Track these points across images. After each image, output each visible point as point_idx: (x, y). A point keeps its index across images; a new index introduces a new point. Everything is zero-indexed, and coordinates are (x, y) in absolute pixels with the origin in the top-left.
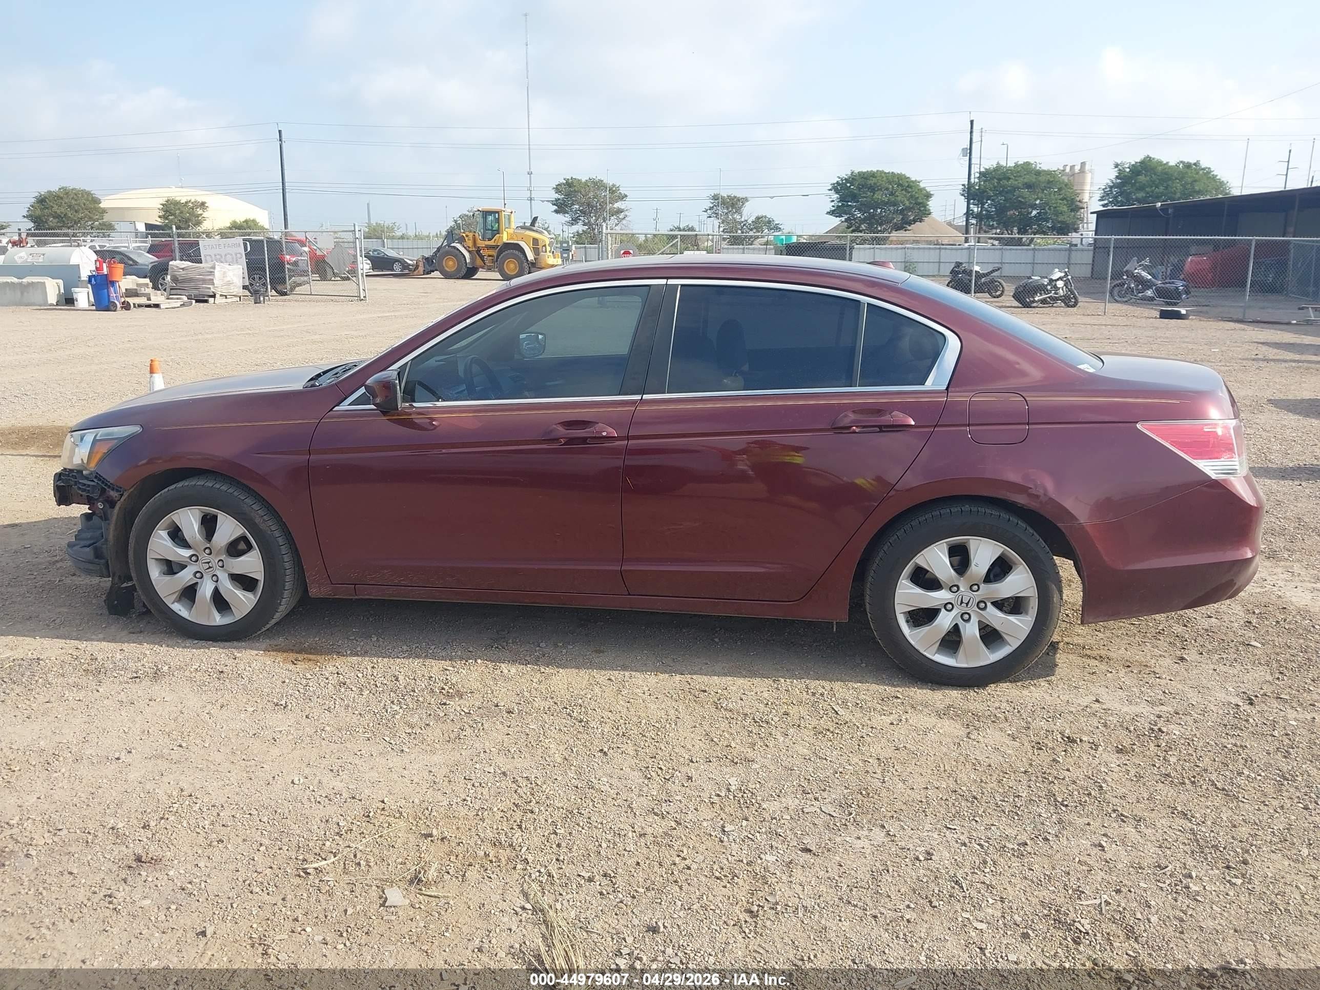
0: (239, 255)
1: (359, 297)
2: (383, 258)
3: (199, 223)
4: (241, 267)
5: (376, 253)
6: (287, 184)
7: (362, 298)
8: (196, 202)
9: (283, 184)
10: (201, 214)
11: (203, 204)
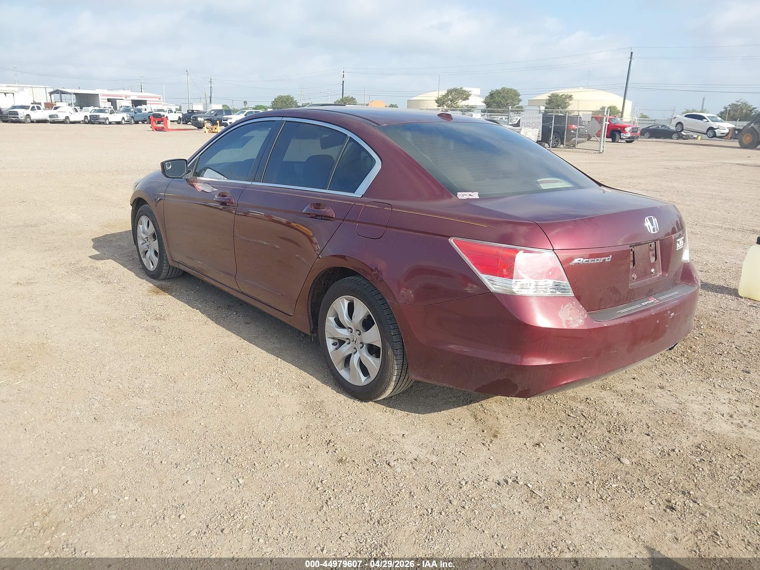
0: (539, 124)
1: (599, 151)
2: (667, 130)
3: (565, 107)
4: (538, 130)
5: (664, 127)
6: (629, 85)
7: (601, 151)
8: (567, 95)
9: (627, 84)
10: (568, 102)
11: (571, 96)
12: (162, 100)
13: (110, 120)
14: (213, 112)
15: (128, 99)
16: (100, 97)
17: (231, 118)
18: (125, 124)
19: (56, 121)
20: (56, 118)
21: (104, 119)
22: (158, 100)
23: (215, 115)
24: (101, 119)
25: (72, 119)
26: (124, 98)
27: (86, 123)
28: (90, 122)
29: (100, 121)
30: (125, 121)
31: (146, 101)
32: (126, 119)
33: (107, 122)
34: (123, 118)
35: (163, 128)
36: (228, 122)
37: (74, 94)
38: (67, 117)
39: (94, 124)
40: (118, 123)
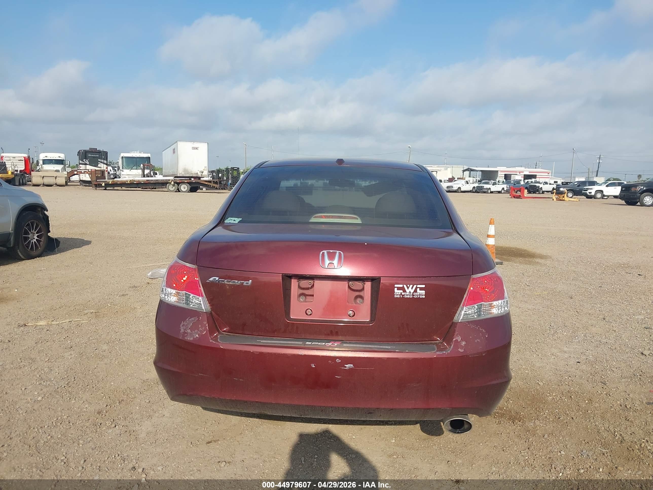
12: (550, 174)
13: (492, 190)
14: (576, 183)
15: (521, 174)
16: (499, 173)
17: (591, 189)
18: (504, 193)
19: (451, 190)
20: (452, 188)
21: (487, 189)
22: (547, 174)
23: (578, 186)
24: (485, 189)
25: (463, 189)
26: (518, 173)
27: (473, 192)
28: (476, 192)
29: (483, 190)
30: (504, 191)
31: (536, 175)
32: (505, 190)
33: (489, 191)
34: (503, 189)
35: (520, 196)
36: (588, 192)
37: (481, 171)
38: (459, 188)
39: (479, 193)
40: (499, 192)
